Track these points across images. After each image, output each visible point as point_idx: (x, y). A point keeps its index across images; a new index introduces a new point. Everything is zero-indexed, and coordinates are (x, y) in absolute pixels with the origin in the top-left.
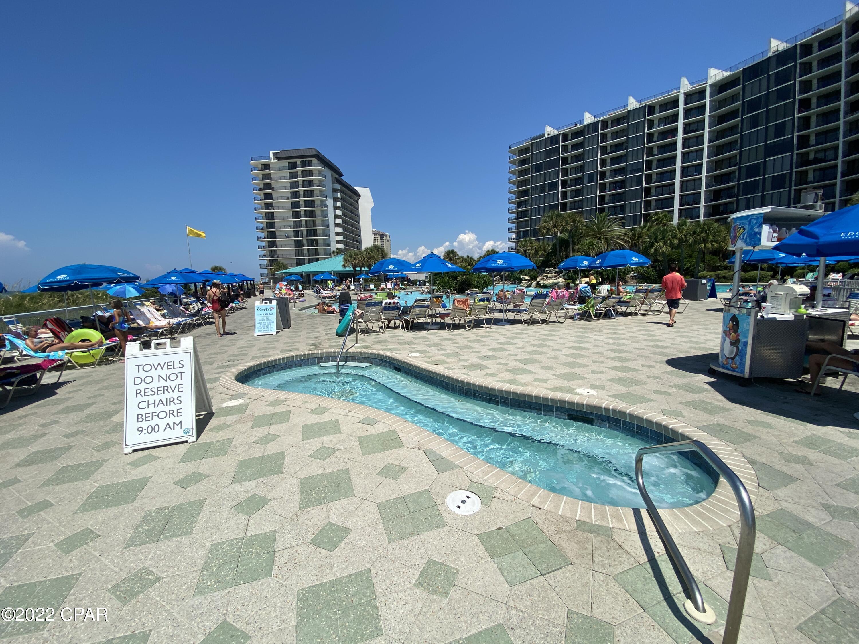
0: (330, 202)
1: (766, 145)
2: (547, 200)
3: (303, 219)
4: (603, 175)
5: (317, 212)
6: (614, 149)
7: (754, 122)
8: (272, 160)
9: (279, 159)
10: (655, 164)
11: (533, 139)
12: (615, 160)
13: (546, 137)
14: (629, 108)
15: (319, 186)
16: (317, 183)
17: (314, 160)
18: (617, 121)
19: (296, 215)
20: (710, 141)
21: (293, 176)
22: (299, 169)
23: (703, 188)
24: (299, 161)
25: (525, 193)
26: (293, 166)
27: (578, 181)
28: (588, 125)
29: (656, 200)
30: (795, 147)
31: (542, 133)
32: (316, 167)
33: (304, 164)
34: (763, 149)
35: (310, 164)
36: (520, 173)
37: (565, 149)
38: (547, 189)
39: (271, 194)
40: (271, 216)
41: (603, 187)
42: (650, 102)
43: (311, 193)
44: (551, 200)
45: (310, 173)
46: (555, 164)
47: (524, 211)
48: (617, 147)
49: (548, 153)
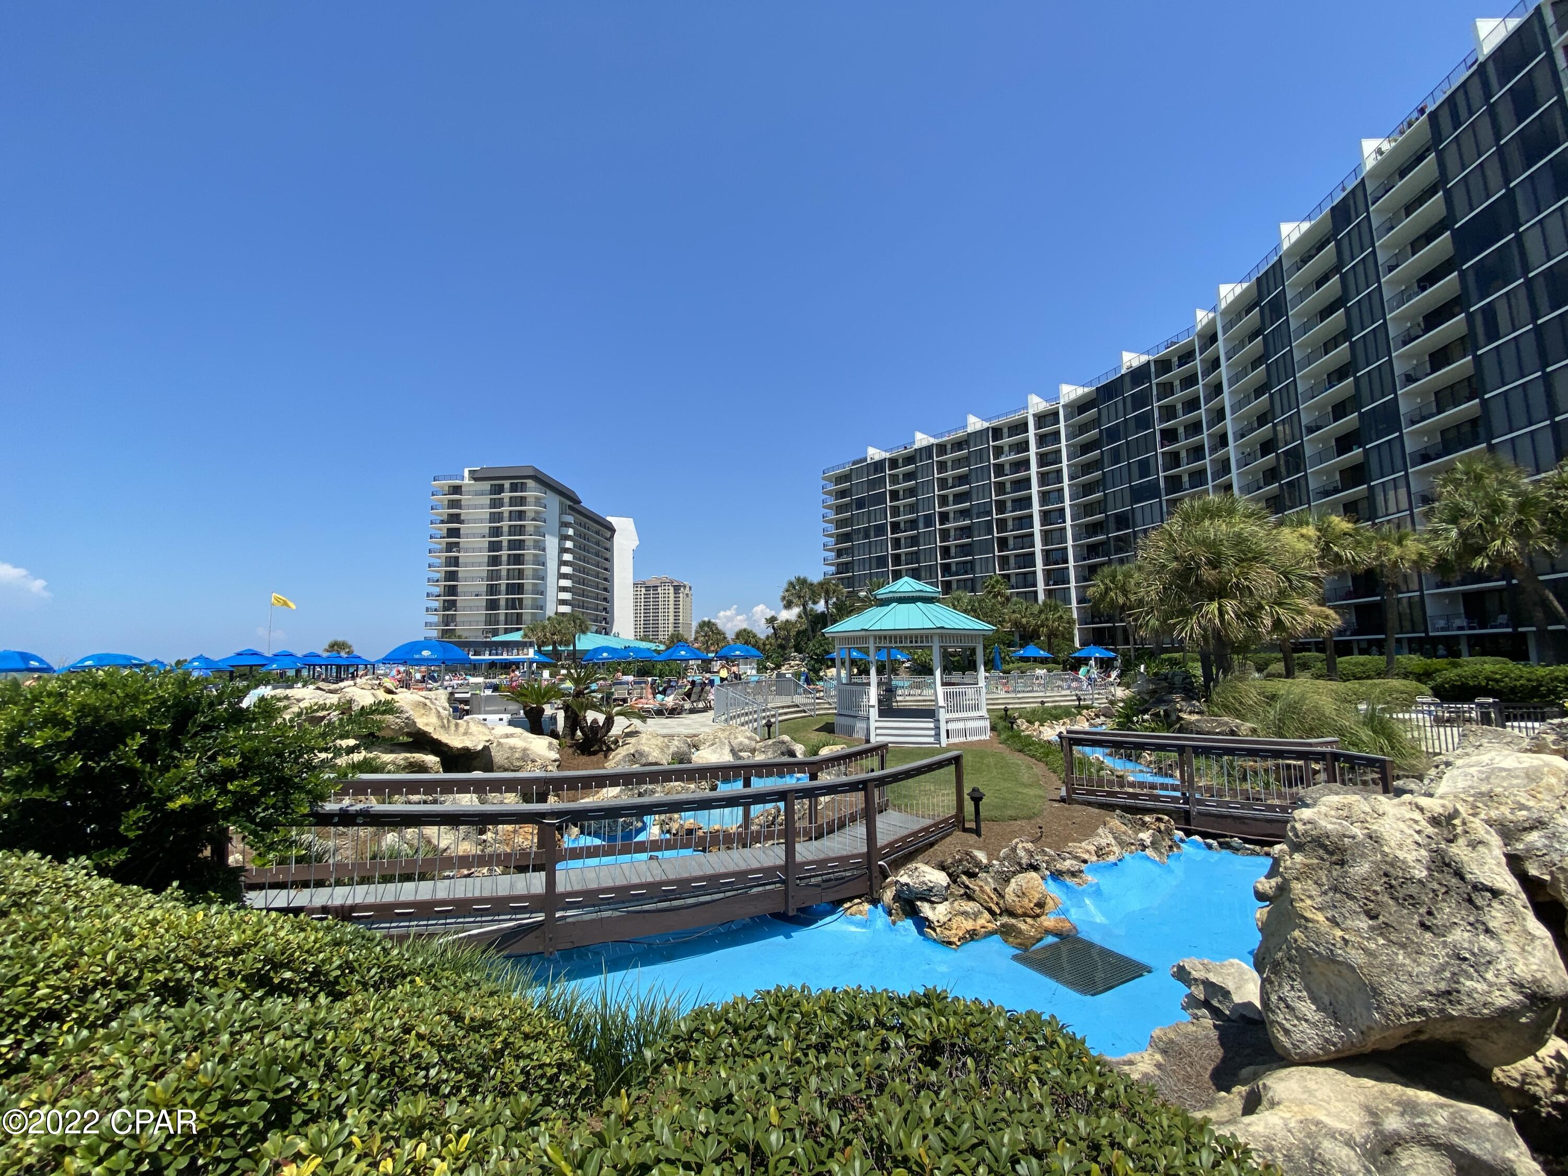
0: (552, 543)
1: (1131, 486)
2: (873, 550)
3: (504, 567)
4: (944, 517)
5: (526, 558)
6: (957, 482)
7: (1116, 457)
8: (466, 481)
9: (476, 479)
10: (1009, 505)
11: (854, 464)
12: (959, 498)
13: (869, 461)
14: (970, 430)
15: (534, 520)
16: (532, 515)
17: (531, 483)
18: (959, 445)
19: (494, 561)
20: (1071, 478)
21: (495, 504)
22: (506, 495)
23: (1070, 542)
24: (507, 484)
25: (846, 537)
26: (500, 489)
27: (913, 524)
28: (921, 449)
29: (1016, 556)
30: (1163, 492)
31: (861, 456)
32: (532, 492)
33: (514, 488)
34: (1128, 490)
35: (523, 488)
36: (839, 509)
37: (894, 479)
38: (872, 533)
39: (459, 529)
40: (455, 562)
41: (945, 535)
42: (995, 423)
43: (521, 530)
44: (879, 549)
45: (522, 501)
46: (880, 498)
47: (847, 563)
48: (962, 479)
49: (872, 484)
